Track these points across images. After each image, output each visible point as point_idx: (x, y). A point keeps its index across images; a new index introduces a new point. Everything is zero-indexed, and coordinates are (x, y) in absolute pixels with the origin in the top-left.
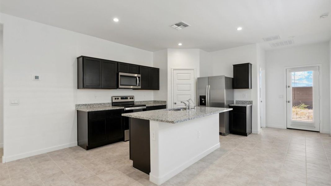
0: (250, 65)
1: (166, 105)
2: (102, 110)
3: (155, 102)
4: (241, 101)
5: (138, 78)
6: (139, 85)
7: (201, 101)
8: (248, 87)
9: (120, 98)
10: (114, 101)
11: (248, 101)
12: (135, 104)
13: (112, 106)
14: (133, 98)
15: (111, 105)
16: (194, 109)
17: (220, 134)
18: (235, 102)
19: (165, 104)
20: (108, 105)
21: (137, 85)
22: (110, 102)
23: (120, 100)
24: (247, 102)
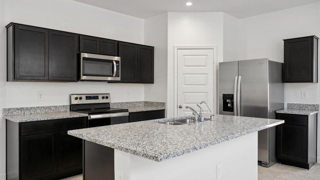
0: (315, 40)
1: (164, 110)
2: (46, 119)
3: (146, 103)
4: (296, 104)
5: (115, 63)
6: (117, 76)
7: (225, 104)
8: (310, 80)
9: (84, 97)
10: (74, 102)
11: (310, 105)
12: (111, 107)
13: (70, 111)
14: (107, 98)
15: (68, 110)
16: (210, 119)
17: (260, 163)
18: (286, 106)
19: (163, 108)
20: (63, 110)
21: (114, 75)
22: (68, 104)
23: (84, 101)
24: (309, 107)
